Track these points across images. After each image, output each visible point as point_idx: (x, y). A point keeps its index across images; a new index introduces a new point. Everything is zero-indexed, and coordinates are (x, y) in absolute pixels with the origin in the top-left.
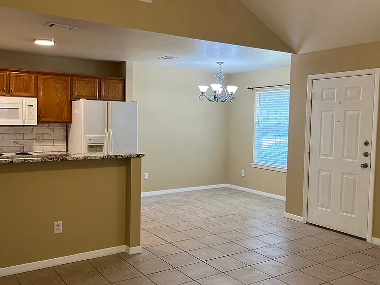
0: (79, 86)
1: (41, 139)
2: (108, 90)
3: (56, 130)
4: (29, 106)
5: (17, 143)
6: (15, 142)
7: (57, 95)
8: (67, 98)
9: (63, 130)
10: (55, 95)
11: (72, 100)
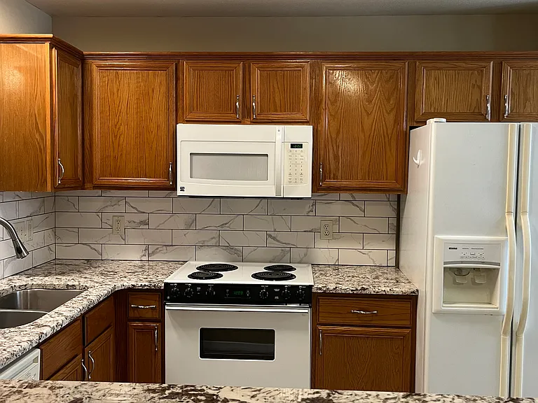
0: (430, 85)
1: (331, 232)
2: (525, 93)
3: (371, 209)
4: (293, 146)
5: (274, 238)
6: (270, 236)
7: (368, 114)
8: (397, 121)
9: (388, 211)
10: (365, 114)
11: (412, 128)
